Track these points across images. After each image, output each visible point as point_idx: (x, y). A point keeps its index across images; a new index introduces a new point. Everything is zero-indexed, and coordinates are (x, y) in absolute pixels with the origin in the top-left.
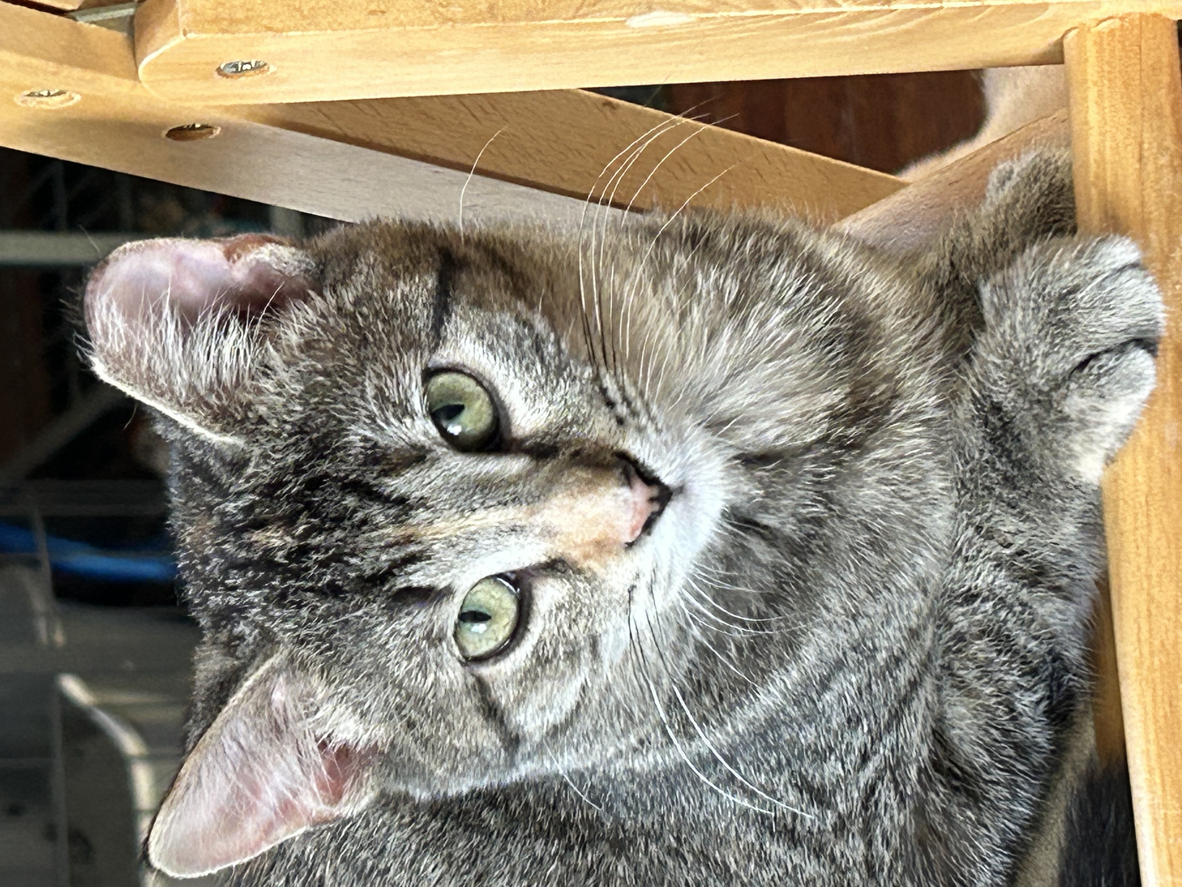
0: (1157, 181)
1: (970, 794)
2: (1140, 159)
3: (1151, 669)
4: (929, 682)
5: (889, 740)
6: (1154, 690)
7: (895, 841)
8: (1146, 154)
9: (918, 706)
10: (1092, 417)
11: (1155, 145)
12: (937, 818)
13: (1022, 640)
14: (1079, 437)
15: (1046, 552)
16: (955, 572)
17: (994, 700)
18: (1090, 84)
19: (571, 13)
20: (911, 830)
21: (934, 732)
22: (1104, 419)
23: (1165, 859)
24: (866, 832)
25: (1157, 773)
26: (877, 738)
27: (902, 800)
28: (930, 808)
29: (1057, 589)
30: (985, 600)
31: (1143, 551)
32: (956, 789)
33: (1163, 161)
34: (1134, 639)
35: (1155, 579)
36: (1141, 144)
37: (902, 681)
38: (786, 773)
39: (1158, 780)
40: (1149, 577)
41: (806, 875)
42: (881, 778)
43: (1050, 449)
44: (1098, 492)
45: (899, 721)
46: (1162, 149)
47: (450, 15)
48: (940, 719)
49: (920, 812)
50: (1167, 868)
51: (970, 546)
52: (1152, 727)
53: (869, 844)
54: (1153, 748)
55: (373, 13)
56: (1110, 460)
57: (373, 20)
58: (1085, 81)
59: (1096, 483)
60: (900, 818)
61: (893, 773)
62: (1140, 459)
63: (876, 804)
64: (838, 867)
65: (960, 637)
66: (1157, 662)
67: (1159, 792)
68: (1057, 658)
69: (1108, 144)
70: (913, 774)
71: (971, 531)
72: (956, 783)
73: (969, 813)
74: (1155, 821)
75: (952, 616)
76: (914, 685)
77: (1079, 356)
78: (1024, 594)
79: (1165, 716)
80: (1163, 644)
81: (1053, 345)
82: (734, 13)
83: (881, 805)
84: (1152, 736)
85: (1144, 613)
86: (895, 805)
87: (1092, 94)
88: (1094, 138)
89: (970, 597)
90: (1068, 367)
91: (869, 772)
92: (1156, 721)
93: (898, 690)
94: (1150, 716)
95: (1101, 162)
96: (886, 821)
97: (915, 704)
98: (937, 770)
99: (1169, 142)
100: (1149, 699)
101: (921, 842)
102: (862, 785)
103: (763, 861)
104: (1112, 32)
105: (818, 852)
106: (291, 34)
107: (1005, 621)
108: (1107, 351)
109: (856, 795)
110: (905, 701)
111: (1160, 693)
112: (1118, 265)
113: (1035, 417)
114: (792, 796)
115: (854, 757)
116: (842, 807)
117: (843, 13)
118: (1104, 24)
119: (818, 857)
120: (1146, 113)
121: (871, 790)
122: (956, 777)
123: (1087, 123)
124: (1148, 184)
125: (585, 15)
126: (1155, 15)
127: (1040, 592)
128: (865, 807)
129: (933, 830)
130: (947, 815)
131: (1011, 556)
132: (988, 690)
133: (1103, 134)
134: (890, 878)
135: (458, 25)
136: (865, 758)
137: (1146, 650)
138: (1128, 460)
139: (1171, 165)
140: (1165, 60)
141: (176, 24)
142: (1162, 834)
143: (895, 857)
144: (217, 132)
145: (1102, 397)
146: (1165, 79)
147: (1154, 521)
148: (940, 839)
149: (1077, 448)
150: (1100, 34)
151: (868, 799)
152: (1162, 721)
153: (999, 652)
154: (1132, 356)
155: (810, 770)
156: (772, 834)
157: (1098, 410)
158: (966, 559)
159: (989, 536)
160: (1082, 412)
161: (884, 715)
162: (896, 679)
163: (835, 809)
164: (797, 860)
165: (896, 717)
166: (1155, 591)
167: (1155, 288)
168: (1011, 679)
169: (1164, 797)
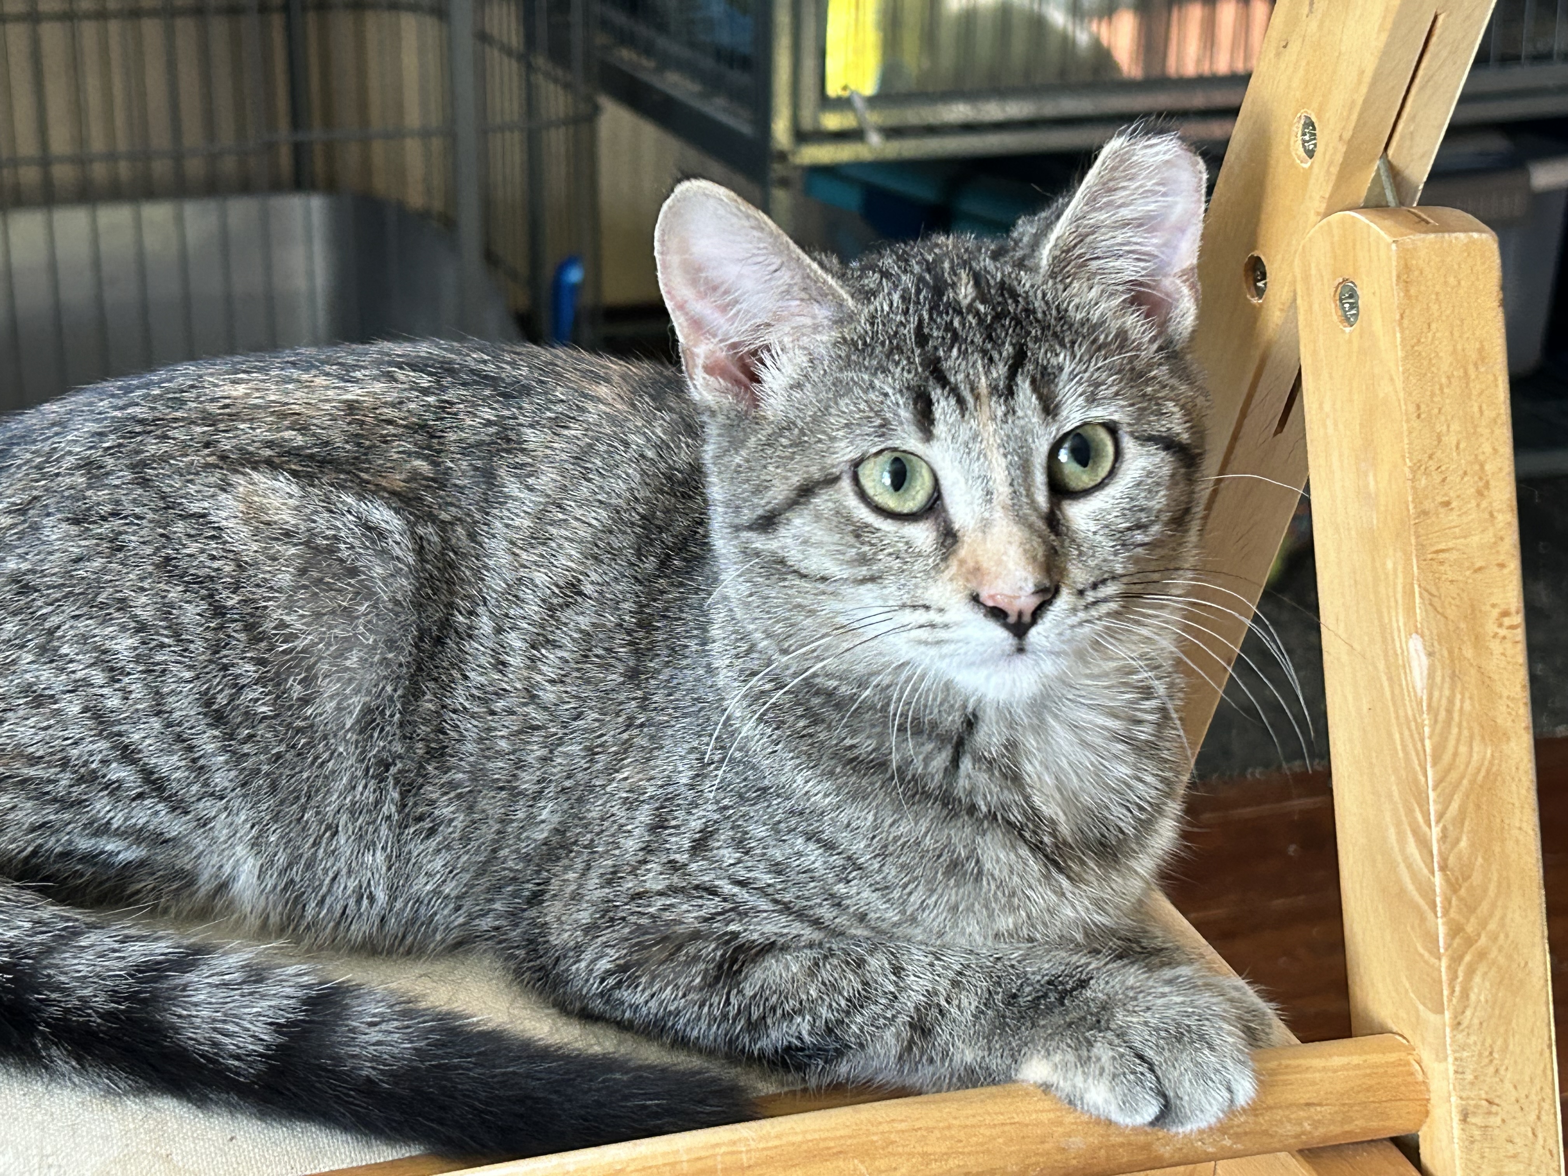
0: (1289, 1120)
1: (717, 979)
2: (1308, 1105)
3: (868, 1133)
4: (817, 936)
5: (764, 904)
6: (850, 1137)
7: (667, 916)
8: (1312, 1110)
9: (796, 928)
10: (1094, 1068)
11: (1320, 1117)
12: (692, 950)
13: (859, 1019)
14: (1071, 1057)
15: (946, 1036)
16: (918, 955)
17: (804, 997)
18: (1364, 1057)
19: (1423, 584)
20: (680, 929)
21: (773, 943)
22: (1090, 1080)
23: (703, 1154)
24: (672, 890)
25: (777, 1142)
26: (763, 891)
27: (706, 920)
28: (700, 944)
29: (909, 1049)
30: (896, 984)
31: (970, 1121)
32: (720, 966)
33: (1307, 1126)
34: (892, 1116)
35: (947, 1133)
36: (1320, 1105)
37: (819, 911)
38: (716, 816)
39: (770, 1144)
40: (949, 1127)
41: (622, 841)
42: (725, 900)
43: (1054, 1033)
44: (1009, 1079)
45: (781, 912)
46: (1316, 1124)
47: (1418, 476)
48: (784, 948)
49: (696, 936)
50: (693, 1156)
51: (944, 968)
52: (817, 1136)
53: (661, 894)
54: (799, 1138)
55: (1418, 407)
56: (1046, 1088)
57: (1412, 408)
58: (1366, 1053)
59: (1020, 1076)
60: (690, 918)
61: (732, 910)
62: (1052, 1115)
63: (701, 897)
64: (635, 869)
65: (861, 963)
66: (875, 1138)
67: (761, 1145)
68: (840, 1053)
69: (1317, 1075)
70: (732, 927)
71: (957, 967)
72: (726, 966)
73: (698, 980)
74: (734, 1143)
75: (880, 955)
76: (817, 923)
77: (1149, 1053)
78: (903, 1018)
79: (829, 1148)
80: (893, 1143)
81: (1157, 1030)
82: (1427, 730)
83: (700, 902)
84: (809, 1137)
85: (918, 1125)
86: (701, 913)
87: (1356, 1060)
88: (1318, 1063)
89: (897, 971)
90: (1137, 1044)
91: (728, 888)
92: (825, 1140)
93: (811, 907)
94: (827, 1134)
95: (1298, 1070)
96: (685, 907)
97: (797, 924)
98: (735, 950)
99: (1322, 1130)
100: (842, 1132)
101: (665, 939)
102: (716, 883)
103: (631, 805)
104: (1412, 1074)
105: (647, 849)
106: (1398, 335)
107: (876, 1003)
108: (1157, 1078)
109: (706, 878)
110: (801, 915)
111: (849, 1142)
112: (1235, 1086)
113: (1084, 1018)
114: (696, 825)
115: (741, 873)
116: (694, 866)
117: (1430, 826)
118: (1417, 1067)
119: (642, 849)
120: (1346, 1109)
121: (713, 891)
122: (731, 966)
123: (1330, 1056)
124: (1287, 1113)
125: (1421, 596)
126: (1427, 1113)
127: (906, 1034)
128: (697, 887)
129: (679, 948)
130: (696, 959)
131: (939, 1005)
132: (813, 993)
133: (1324, 1069)
134: (632, 914)
135: (1409, 483)
136: (742, 884)
137: (886, 1127)
138: (1047, 1105)
139: (1303, 1133)
140: (1390, 1123)
141: (1402, 235)
142: (724, 1149)
143: (652, 916)
144: (1255, 301)
145: (1114, 1076)
146: (1374, 1124)
147: (998, 1130)
148: (671, 954)
149: (1057, 1058)
150: (1408, 1064)
151: (706, 889)
152: (822, 1145)
153: (849, 1000)
154: (1154, 1102)
155: (725, 835)
156: (657, 809)
157: (1101, 1074)
158: (932, 965)
159: (955, 984)
160: (1099, 1059)
161: (788, 897)
162: (820, 905)
163: (691, 861)
164: (637, 832)
165: (786, 908)
166: (937, 1133)
167: (1213, 1121)
168: (824, 1012)
169: (757, 1150)
